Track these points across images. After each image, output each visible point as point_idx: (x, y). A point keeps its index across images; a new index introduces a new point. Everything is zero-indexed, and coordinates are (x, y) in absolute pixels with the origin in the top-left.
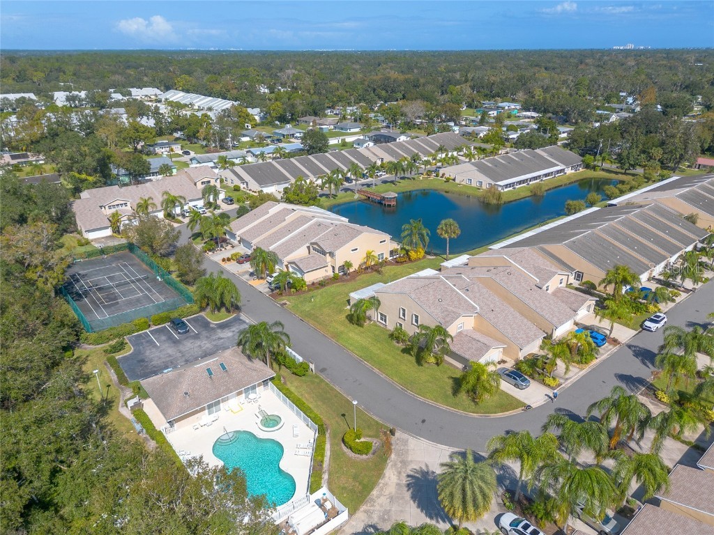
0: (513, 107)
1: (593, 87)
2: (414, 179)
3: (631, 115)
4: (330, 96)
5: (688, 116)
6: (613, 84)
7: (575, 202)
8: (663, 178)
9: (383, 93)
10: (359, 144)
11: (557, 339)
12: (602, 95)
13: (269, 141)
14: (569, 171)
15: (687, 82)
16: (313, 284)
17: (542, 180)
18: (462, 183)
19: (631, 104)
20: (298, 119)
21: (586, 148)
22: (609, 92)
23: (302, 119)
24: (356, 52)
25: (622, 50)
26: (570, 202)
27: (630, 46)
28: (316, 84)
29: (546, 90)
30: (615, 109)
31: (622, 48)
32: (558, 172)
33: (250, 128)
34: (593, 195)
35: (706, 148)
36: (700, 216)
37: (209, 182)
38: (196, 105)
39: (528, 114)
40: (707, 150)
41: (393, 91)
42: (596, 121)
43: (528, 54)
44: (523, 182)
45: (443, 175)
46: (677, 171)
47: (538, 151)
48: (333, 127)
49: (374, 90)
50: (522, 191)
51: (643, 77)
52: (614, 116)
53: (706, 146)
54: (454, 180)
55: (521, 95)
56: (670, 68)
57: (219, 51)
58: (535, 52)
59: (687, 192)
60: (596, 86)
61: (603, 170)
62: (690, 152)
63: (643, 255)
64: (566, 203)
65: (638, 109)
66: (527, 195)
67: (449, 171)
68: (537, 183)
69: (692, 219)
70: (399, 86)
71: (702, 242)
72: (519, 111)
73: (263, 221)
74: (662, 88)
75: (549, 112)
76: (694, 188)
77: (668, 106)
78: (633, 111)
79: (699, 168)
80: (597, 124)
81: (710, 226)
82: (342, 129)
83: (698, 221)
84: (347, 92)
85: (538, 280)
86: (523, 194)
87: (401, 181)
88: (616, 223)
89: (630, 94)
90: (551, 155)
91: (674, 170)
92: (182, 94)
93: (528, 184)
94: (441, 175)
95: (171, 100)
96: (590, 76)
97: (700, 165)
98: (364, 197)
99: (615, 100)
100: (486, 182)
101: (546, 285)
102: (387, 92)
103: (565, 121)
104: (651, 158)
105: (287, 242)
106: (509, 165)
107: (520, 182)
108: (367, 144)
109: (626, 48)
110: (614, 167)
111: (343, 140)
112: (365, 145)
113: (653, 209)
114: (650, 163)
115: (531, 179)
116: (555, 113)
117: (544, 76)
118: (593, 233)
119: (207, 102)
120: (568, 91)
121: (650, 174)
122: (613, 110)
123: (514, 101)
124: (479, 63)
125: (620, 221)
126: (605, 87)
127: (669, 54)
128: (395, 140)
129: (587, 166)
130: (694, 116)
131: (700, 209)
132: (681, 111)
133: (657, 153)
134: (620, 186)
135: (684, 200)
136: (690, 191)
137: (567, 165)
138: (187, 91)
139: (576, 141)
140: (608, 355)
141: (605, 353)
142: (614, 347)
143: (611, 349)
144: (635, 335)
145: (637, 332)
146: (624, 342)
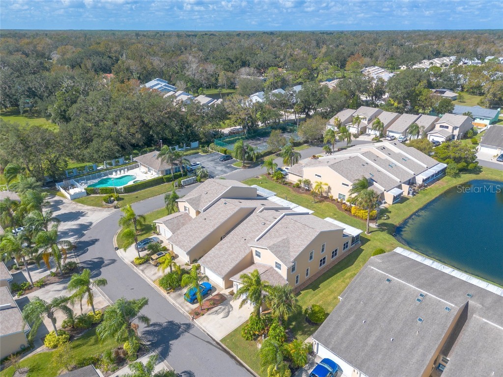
37: (447, 127)
85: (257, 239)
140: (173, 304)
141: (176, 302)
142: (188, 312)
143: (183, 308)
144: (211, 337)
145: (218, 341)
146: (197, 322)
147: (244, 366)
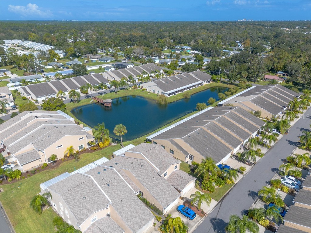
0: (188, 48)
1: (224, 39)
2: (127, 89)
3: (239, 52)
4: (103, 43)
5: (265, 52)
6: (232, 37)
7: (201, 104)
8: (248, 87)
9: (130, 42)
10: (107, 69)
11: (167, 214)
12: (228, 43)
13: (62, 68)
14: (205, 83)
15: (265, 36)
16: (27, 172)
17: (190, 89)
18: (150, 92)
19: (240, 47)
20: (83, 55)
21: (214, 71)
22: (231, 41)
23: (85, 55)
24: (128, 22)
25: (241, 21)
26: (198, 104)
27: (245, 20)
28: (98, 38)
29: (204, 40)
30: (233, 49)
31: (241, 20)
32: (199, 84)
33: (56, 60)
34: (211, 99)
35: (270, 69)
36: (262, 112)
37: (5, 96)
38: (35, 48)
39: (194, 52)
40: (271, 70)
41: (134, 41)
42: (223, 56)
43: (201, 23)
44: (180, 91)
45: (142, 87)
46: (256, 82)
47: (190, 74)
48: (98, 60)
49: (125, 40)
50: (179, 96)
51: (246, 34)
52: (231, 53)
53: (270, 68)
54: (147, 90)
55: (192, 43)
56: (259, 30)
57: (66, 21)
58: (205, 23)
59: (256, 98)
60: (225, 39)
61: (222, 82)
62: (261, 73)
63: (228, 142)
64: (197, 104)
65: (243, 49)
66: (181, 98)
67: (145, 86)
68: (188, 91)
69: (258, 114)
70: (137, 39)
71: (262, 128)
72: (191, 50)
73: (15, 125)
74: (253, 39)
75: (203, 51)
76: (260, 95)
77: (254, 48)
78: (241, 50)
79: (266, 80)
80: (224, 57)
81: (267, 117)
82: (103, 61)
83: (261, 114)
84: (112, 42)
85: (159, 170)
86: (179, 98)
87: (121, 91)
88: (216, 121)
89: (240, 42)
90: (196, 76)
91: (254, 81)
92: (30, 42)
93: (183, 92)
94: (141, 87)
95: (24, 46)
96: (224, 34)
97: (266, 79)
98: (95, 101)
99: (233, 45)
100: (161, 92)
101: (165, 173)
102: (131, 41)
103: (210, 56)
104: (242, 77)
105: (21, 141)
106: (174, 82)
107: (179, 91)
108: (111, 69)
109: (243, 20)
110: (226, 80)
111: (101, 67)
112: (110, 70)
113: (237, 110)
114: (242, 79)
115: (184, 89)
116: (205, 52)
117: (204, 34)
118: (202, 129)
119: (41, 47)
120: (213, 41)
121: (242, 85)
122: (232, 50)
123: (189, 45)
124: (179, 27)
125: (218, 119)
126: (229, 39)
127: (259, 24)
128: (126, 67)
129: (214, 80)
130: (266, 52)
131: (262, 107)
132: (260, 50)
133: (245, 74)
134: (226, 93)
135: (254, 103)
136: (258, 97)
137: (203, 80)
138: (34, 41)
139: (210, 67)
140: (196, 227)
141: (194, 226)
142: (201, 218)
143: (199, 221)
144: (216, 205)
145: (218, 202)
146: (208, 213)
147: (228, 193)
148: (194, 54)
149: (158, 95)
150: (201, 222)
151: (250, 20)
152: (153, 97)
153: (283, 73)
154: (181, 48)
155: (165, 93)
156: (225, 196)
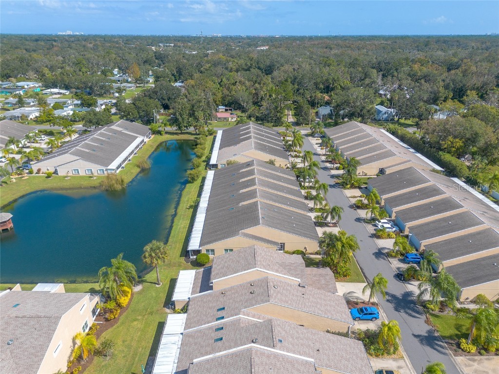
0: (32, 85)
8: (210, 133)
14: (146, 140)
17: (135, 153)
18: (69, 175)
30: (115, 81)
31: (64, 33)
32: (142, 142)
39: (54, 90)
44: (126, 160)
45: (39, 170)
50: (131, 168)
54: (56, 172)
59: (254, 144)
63: (297, 208)
65: (130, 79)
67: (43, 167)
69: (272, 163)
76: (253, 139)
78: (128, 81)
83: (276, 163)
85: (299, 280)
86: (134, 171)
90: (126, 129)
93: (129, 160)
94: (36, 172)
103: (90, 94)
106: (103, 146)
107: (124, 161)
110: (175, 129)
113: (259, 165)
115: (129, 155)
118: (261, 202)
129: (154, 133)
131: (271, 154)
133: (201, 115)
136: (254, 142)
137: (143, 135)
148: (56, 94)
149: (91, 177)
150: (385, 315)
151: (78, 33)
152: (85, 183)
153: (224, 108)
154: (17, 87)
155: (107, 170)
156: (364, 273)
